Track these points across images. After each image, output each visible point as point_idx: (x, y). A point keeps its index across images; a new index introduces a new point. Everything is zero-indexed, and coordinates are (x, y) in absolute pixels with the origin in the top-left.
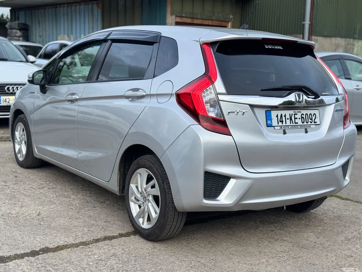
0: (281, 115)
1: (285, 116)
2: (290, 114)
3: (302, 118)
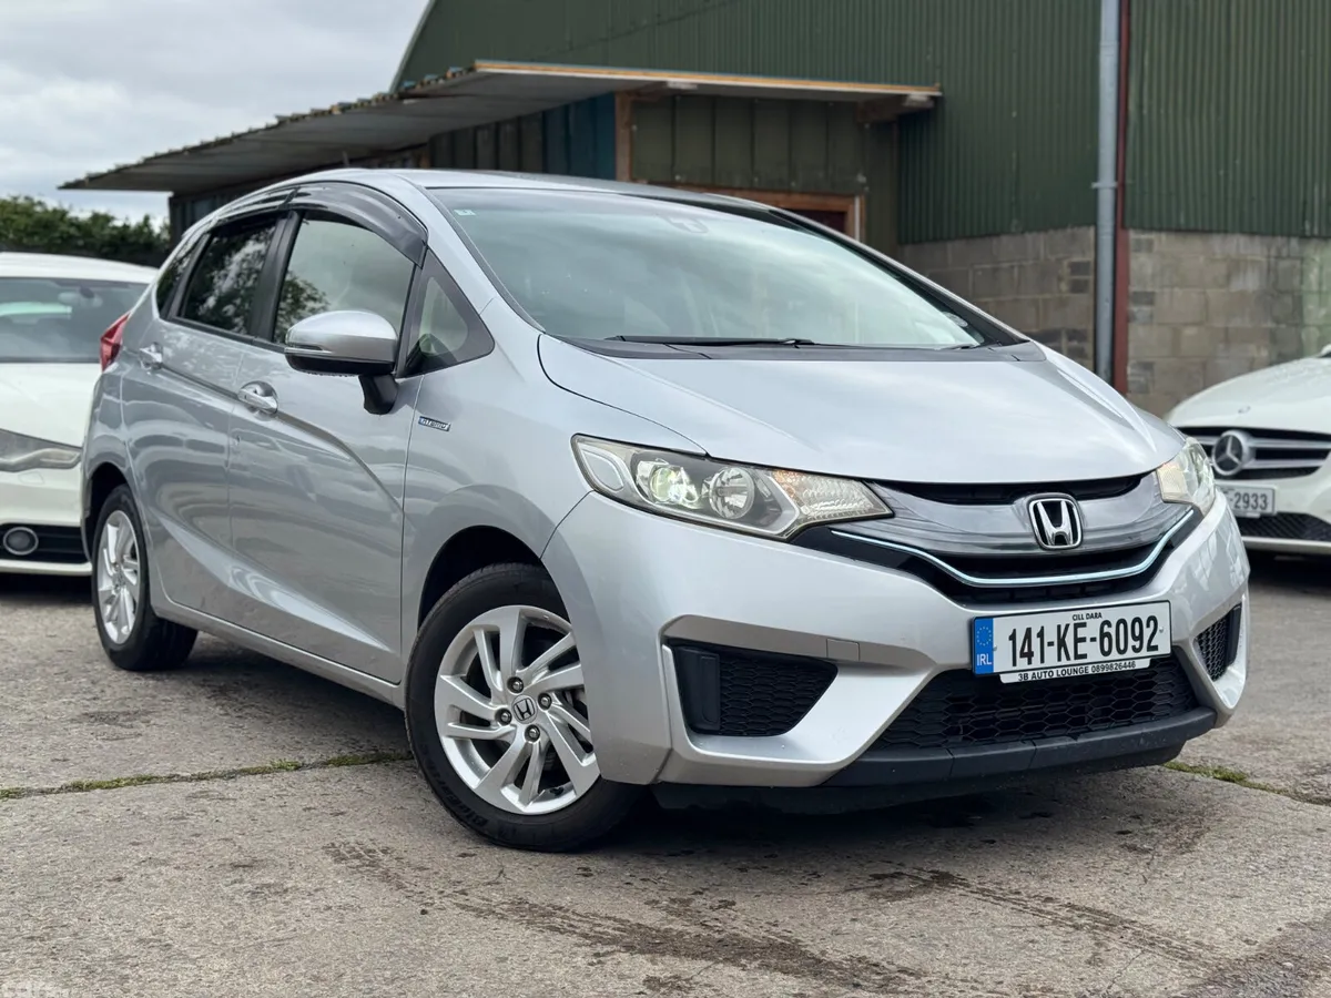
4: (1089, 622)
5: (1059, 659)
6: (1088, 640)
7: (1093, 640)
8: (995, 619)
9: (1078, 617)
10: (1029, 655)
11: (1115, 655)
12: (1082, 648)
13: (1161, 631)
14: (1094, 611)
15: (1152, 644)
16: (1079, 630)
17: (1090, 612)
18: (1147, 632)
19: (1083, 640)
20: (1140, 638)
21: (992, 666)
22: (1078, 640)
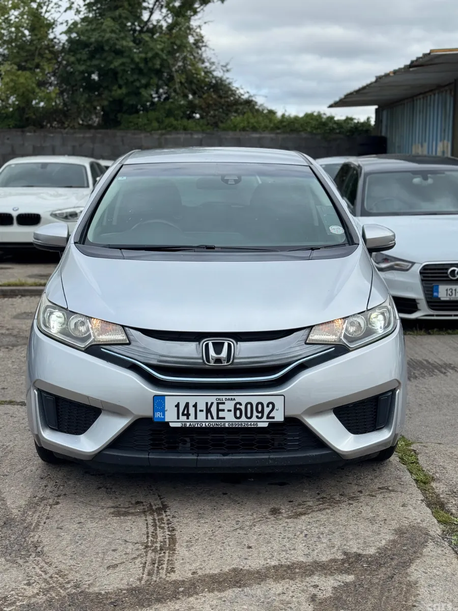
4: (226, 402)
5: (207, 418)
6: (226, 410)
7: (230, 411)
8: (166, 397)
9: (219, 399)
10: (188, 415)
11: (243, 419)
12: (221, 414)
13: (277, 410)
14: (230, 397)
15: (271, 415)
16: (220, 405)
17: (228, 397)
18: (267, 410)
19: (223, 410)
20: (262, 412)
21: (164, 418)
22: (218, 410)
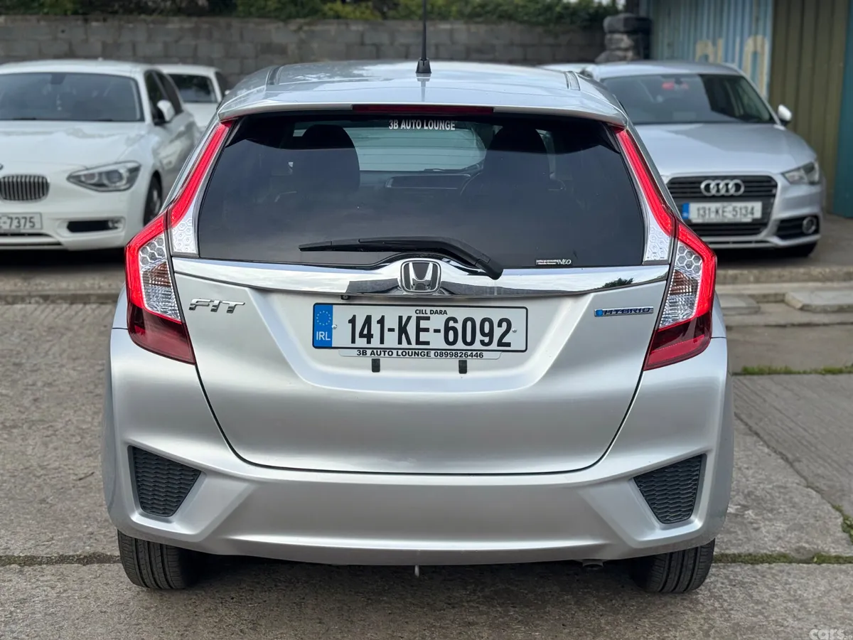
0: (368, 320)
1: (381, 321)
2: (400, 318)
3: (447, 329)
